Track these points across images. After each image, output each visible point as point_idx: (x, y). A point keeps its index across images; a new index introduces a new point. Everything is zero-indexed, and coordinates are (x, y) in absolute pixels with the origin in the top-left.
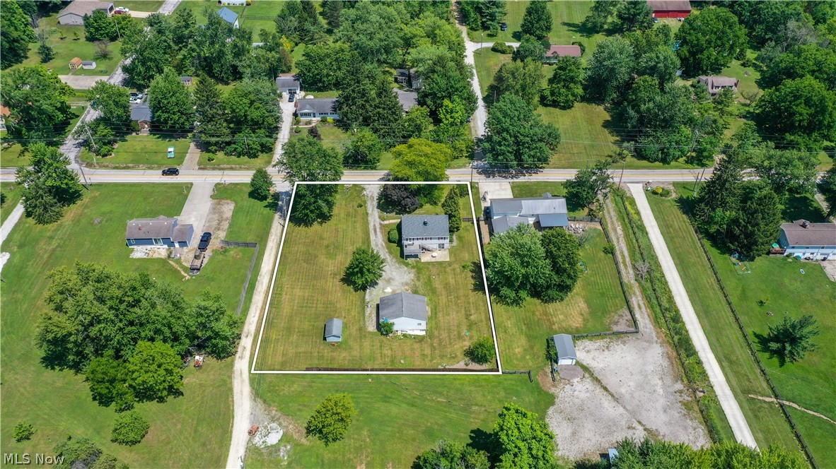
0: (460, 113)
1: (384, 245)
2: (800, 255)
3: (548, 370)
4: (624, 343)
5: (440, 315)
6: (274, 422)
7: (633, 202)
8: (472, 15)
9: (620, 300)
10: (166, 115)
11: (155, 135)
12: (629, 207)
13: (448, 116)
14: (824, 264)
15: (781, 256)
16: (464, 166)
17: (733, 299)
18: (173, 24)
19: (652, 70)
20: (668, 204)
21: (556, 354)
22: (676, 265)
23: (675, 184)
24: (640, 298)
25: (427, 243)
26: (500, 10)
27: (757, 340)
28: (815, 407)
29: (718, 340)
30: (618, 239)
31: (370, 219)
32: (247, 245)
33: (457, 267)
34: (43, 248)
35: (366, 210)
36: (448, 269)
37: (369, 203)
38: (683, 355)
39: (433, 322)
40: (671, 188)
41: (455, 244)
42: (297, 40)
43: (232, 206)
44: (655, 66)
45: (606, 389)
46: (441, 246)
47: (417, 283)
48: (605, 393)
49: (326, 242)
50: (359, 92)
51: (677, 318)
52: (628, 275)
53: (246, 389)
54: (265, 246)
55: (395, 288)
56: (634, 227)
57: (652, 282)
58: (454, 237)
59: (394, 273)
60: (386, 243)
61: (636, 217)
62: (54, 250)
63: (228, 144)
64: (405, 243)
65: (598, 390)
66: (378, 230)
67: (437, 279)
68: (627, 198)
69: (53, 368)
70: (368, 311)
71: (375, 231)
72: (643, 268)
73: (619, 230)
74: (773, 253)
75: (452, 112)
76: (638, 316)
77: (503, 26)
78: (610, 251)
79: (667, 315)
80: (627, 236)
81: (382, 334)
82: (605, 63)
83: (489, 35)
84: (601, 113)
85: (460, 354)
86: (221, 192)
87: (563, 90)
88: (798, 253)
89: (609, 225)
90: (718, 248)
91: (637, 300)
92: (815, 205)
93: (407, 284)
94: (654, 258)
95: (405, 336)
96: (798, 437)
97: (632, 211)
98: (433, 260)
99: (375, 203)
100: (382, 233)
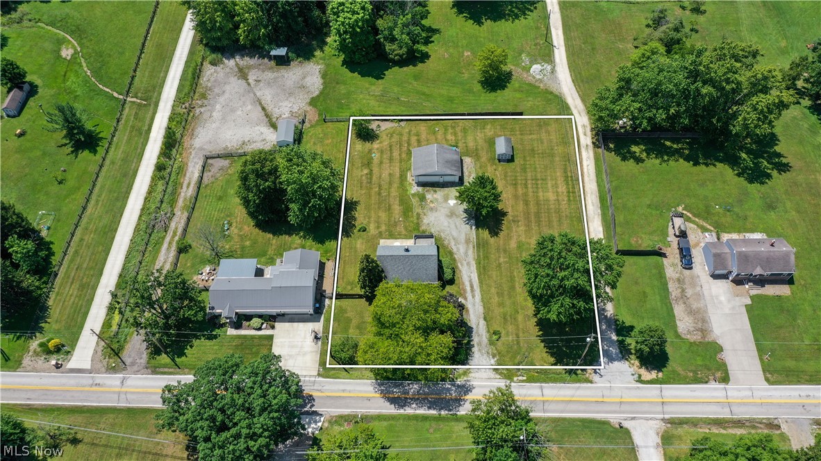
1: (459, 265)
3: (307, 124)
5: (398, 174)
6: (539, 79)
9: (205, 192)
27: (99, 148)
31: (481, 309)
33: (372, 229)
35: (488, 325)
36: (383, 228)
37: (485, 340)
43: (681, 331)
45: (264, 109)
47: (420, 211)
48: (265, 106)
53: (570, 101)
55: (444, 205)
59: (446, 224)
60: (457, 267)
65: (269, 109)
66: (468, 288)
67: (397, 216)
71: (472, 287)
76: (197, 174)
85: (384, 137)
93: (432, 209)
99: (475, 338)
100: (463, 284)
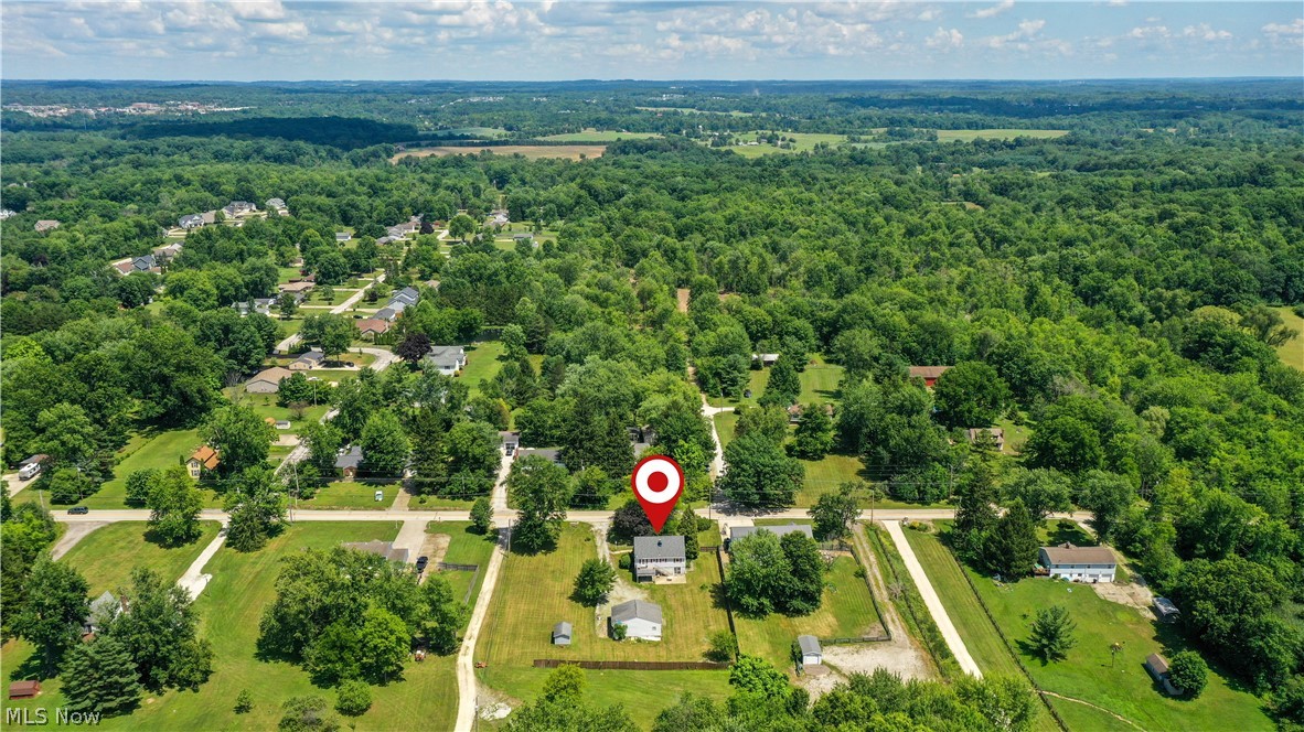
0: (697, 453)
2: (1068, 576)
3: (792, 667)
4: (875, 648)
5: (676, 626)
6: (501, 701)
7: (888, 536)
8: (712, 381)
9: (872, 616)
10: (378, 456)
11: (359, 482)
12: (883, 540)
13: (684, 457)
14: (1095, 585)
15: (1047, 578)
16: (703, 507)
17: (995, 616)
18: (384, 379)
19: (901, 410)
20: (927, 537)
21: (800, 652)
22: (934, 587)
23: (934, 521)
24: (894, 614)
25: (662, 566)
26: (742, 375)
27: (1018, 646)
28: (1078, 696)
29: (977, 646)
30: (871, 566)
31: (599, 550)
32: (466, 568)
33: (696, 589)
34: (248, 572)
35: (595, 543)
36: (685, 590)
37: (598, 539)
38: (938, 657)
39: (669, 631)
40: (931, 524)
41: (692, 569)
42: (514, 404)
43: (448, 539)
44: (902, 404)
46: (677, 570)
47: (652, 601)
49: (551, 569)
50: (587, 434)
51: (933, 629)
52: (882, 595)
53: (472, 678)
54: (486, 570)
56: (888, 555)
57: (906, 600)
58: (692, 564)
59: (626, 593)
61: (891, 548)
62: (259, 573)
63: (443, 485)
64: (638, 565)
66: (608, 559)
67: (672, 598)
68: (882, 532)
69: (267, 661)
70: (598, 623)
71: (605, 560)
72: (897, 587)
73: (872, 558)
74: (1038, 575)
75: (687, 453)
76: (891, 628)
77: (746, 394)
78: (862, 574)
79: (923, 626)
80: (880, 563)
81: (614, 639)
82: (852, 409)
83: (731, 401)
84: (855, 463)
86: (434, 529)
87: (809, 439)
88: (1064, 574)
89: (862, 554)
90: (979, 572)
91: (891, 615)
92: (1087, 537)
93: (640, 599)
94: (911, 581)
95: (639, 640)
96: (1055, 716)
97: (886, 543)
98: (669, 583)
99: (605, 537)
